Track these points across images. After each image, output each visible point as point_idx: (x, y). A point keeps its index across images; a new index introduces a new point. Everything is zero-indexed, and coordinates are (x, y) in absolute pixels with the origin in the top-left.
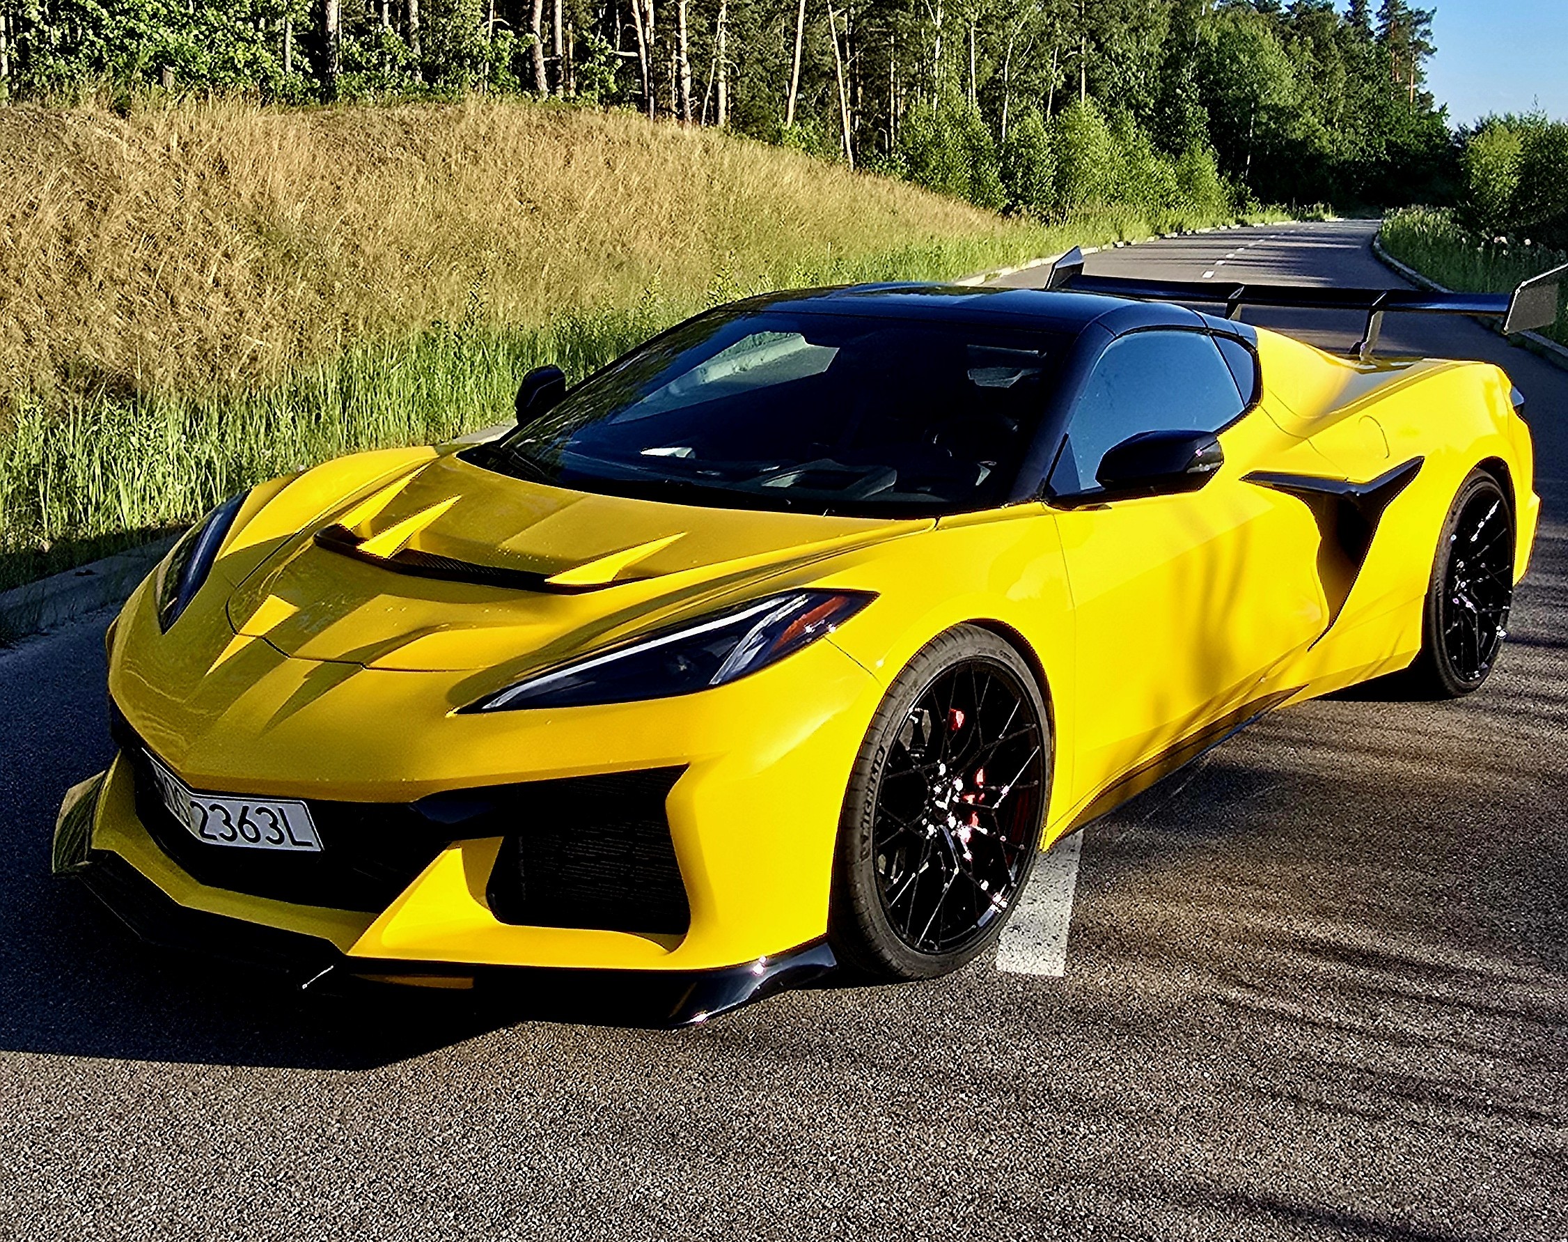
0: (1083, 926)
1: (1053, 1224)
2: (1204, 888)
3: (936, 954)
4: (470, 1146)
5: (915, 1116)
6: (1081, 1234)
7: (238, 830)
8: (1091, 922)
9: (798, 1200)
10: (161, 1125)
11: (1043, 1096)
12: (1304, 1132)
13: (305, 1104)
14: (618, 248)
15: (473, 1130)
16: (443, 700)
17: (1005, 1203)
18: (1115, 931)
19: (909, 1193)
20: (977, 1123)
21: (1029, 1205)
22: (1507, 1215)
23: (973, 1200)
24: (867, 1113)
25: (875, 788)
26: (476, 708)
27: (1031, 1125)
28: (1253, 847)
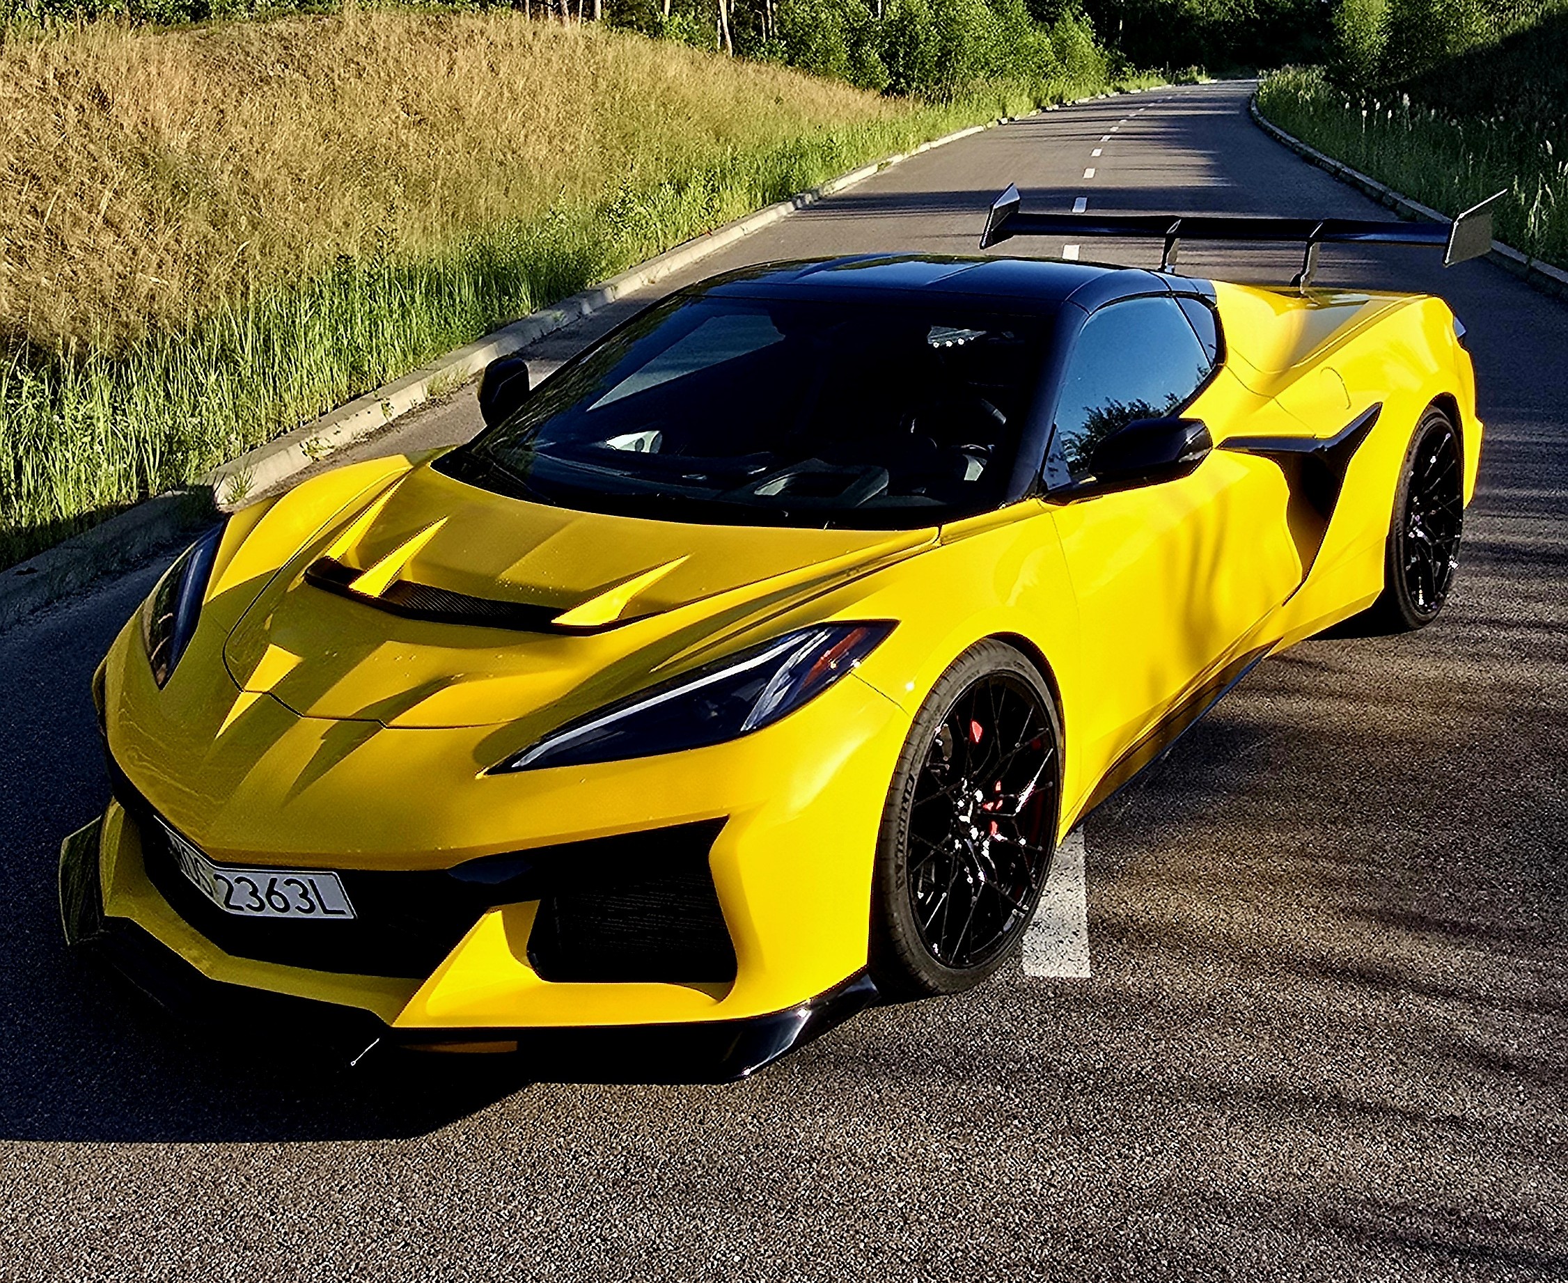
0: (1101, 917)
1: (1127, 1261)
2: (1209, 865)
3: (969, 968)
4: (538, 1219)
5: (973, 1149)
6: (1156, 1270)
7: (265, 900)
8: (1108, 912)
9: (876, 1255)
10: (220, 1218)
11: (1094, 1117)
12: (1351, 1137)
13: (362, 1182)
14: (509, 156)
15: (538, 1199)
16: (470, 760)
17: (1077, 1241)
18: (1132, 921)
19: (982, 1239)
20: (1035, 1152)
21: (1101, 1243)
22: (1558, 1215)
23: (1046, 1240)
24: (925, 1149)
25: (907, 816)
26: (505, 768)
27: (1087, 1150)
28: (1249, 815)
